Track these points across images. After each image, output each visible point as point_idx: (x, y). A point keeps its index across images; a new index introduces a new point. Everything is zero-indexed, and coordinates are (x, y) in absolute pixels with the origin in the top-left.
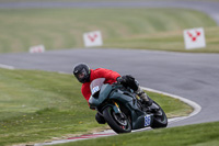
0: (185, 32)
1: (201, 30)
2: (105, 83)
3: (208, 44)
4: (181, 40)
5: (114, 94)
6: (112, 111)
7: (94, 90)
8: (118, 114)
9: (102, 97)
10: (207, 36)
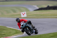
0: (21, 13)
1: (25, 12)
2: (24, 22)
3: (27, 16)
4: (20, 15)
5: (27, 25)
6: (27, 29)
7: (22, 24)
8: (28, 30)
9: (24, 26)
10: (27, 14)
